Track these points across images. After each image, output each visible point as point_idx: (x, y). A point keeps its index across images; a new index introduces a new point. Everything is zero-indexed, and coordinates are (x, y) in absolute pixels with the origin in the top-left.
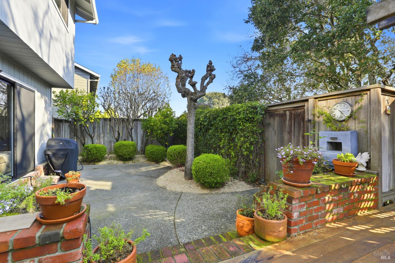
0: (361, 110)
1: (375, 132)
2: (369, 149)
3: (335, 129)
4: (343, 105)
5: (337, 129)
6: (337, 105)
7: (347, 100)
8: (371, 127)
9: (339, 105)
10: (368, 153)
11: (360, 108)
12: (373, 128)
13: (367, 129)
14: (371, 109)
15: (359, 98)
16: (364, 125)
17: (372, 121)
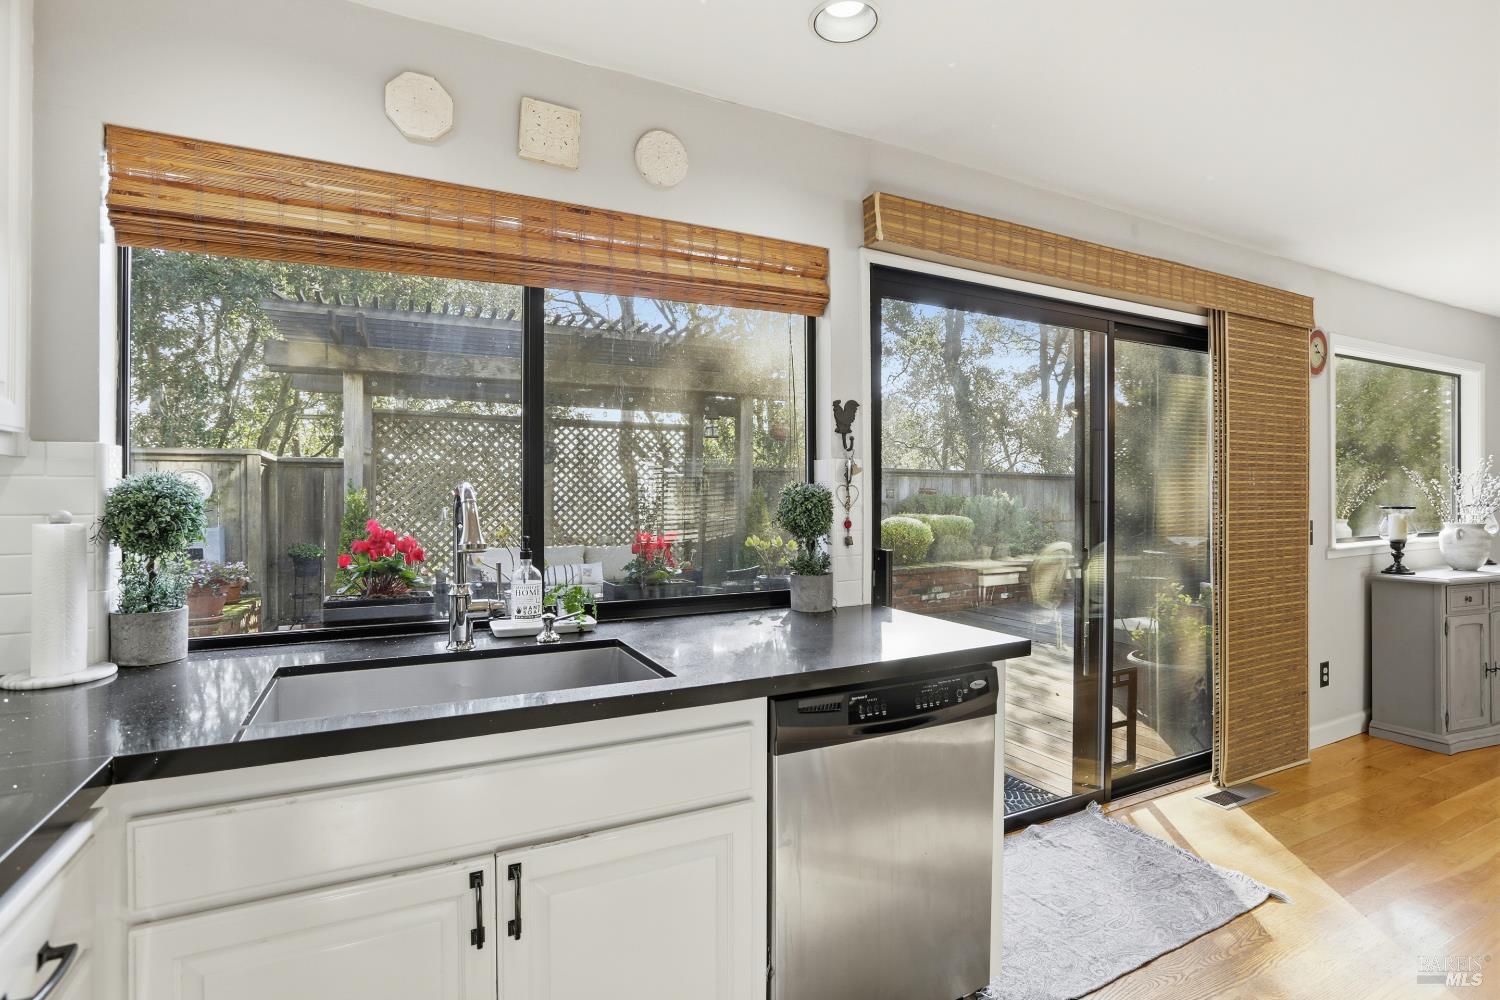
0: (230, 489)
2: (244, 556)
7: (202, 467)
8: (249, 519)
11: (228, 486)
12: (250, 521)
13: (240, 522)
14: (249, 489)
15: (226, 466)
16: (234, 515)
17: (249, 508)
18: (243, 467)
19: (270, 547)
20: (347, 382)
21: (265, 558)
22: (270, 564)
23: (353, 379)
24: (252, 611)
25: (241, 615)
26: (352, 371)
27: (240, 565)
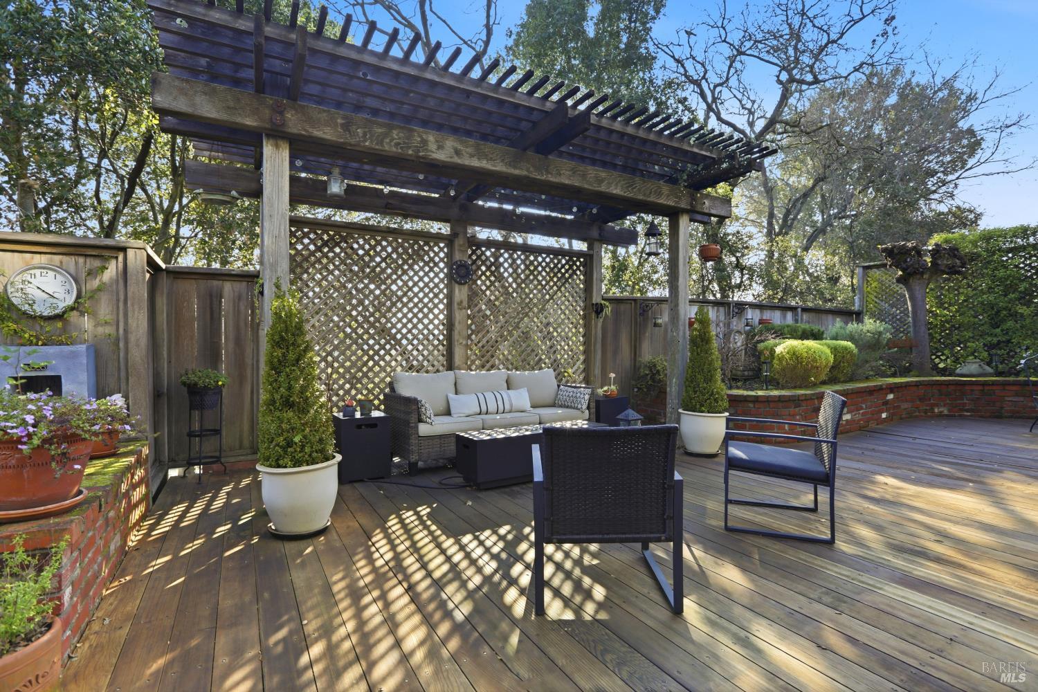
0: (102, 293)
1: (138, 346)
2: (123, 386)
3: (34, 341)
4: (51, 274)
5: (38, 339)
6: (32, 272)
7: (61, 262)
8: (130, 336)
9: (37, 272)
10: (120, 395)
11: (99, 289)
12: (132, 338)
13: (118, 339)
14: (130, 294)
15: (97, 263)
16: (109, 330)
17: (130, 321)
18: (121, 265)
19: (157, 376)
20: (268, 150)
21: (151, 387)
22: (157, 395)
23: (277, 147)
24: (139, 463)
25: (120, 476)
26: (278, 134)
27: (118, 400)
